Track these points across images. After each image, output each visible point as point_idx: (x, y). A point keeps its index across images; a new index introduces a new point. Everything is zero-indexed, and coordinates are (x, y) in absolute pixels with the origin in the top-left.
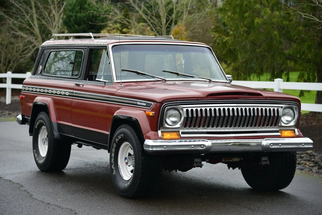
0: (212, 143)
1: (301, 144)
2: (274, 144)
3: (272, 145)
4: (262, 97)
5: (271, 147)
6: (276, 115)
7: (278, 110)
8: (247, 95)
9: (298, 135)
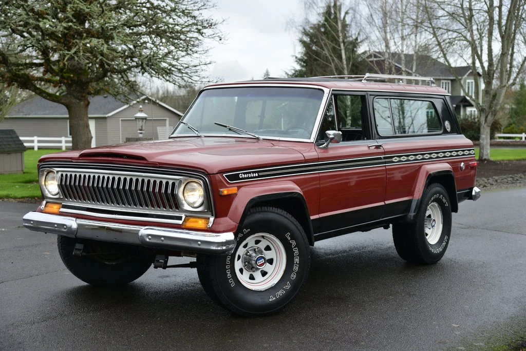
0: (79, 225)
1: (196, 241)
2: (153, 236)
3: (150, 237)
4: (145, 162)
5: (148, 240)
6: (169, 191)
7: (173, 184)
8: (125, 158)
9: (210, 228)
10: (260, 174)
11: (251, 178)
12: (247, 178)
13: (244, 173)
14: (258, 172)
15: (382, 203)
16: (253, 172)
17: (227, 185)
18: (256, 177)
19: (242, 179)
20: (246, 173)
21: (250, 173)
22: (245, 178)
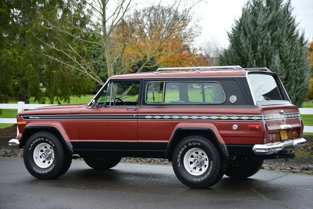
10: (41, 117)
11: (36, 119)
12: (33, 119)
13: (32, 117)
14: (40, 117)
15: (136, 141)
16: (37, 117)
17: (22, 120)
18: (38, 119)
19: (31, 119)
20: (33, 117)
21: (35, 117)
22: (32, 119)
